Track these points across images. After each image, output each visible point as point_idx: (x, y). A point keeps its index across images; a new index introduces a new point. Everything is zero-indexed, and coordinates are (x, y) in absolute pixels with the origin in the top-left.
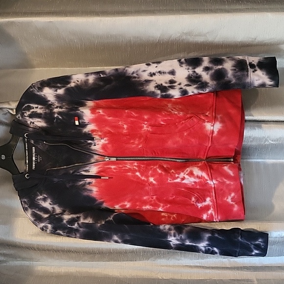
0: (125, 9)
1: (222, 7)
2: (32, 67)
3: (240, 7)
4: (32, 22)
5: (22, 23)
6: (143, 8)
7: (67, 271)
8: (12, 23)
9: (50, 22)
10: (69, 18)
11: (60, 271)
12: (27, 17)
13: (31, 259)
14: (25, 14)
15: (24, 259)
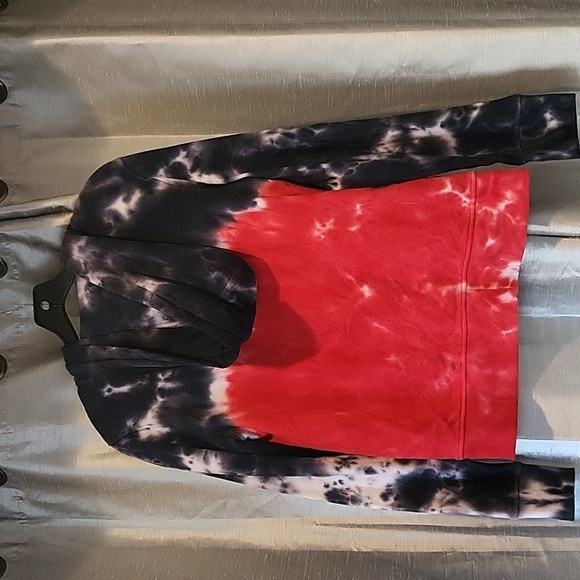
0: (288, 19)
1: (480, 16)
2: (103, 133)
3: (515, 16)
4: (102, 46)
5: (82, 47)
6: (323, 17)
7: (169, 537)
8: (64, 46)
9: (138, 45)
10: (177, 37)
11: (156, 537)
12: (94, 35)
13: (99, 515)
14: (89, 30)
15: (85, 514)
